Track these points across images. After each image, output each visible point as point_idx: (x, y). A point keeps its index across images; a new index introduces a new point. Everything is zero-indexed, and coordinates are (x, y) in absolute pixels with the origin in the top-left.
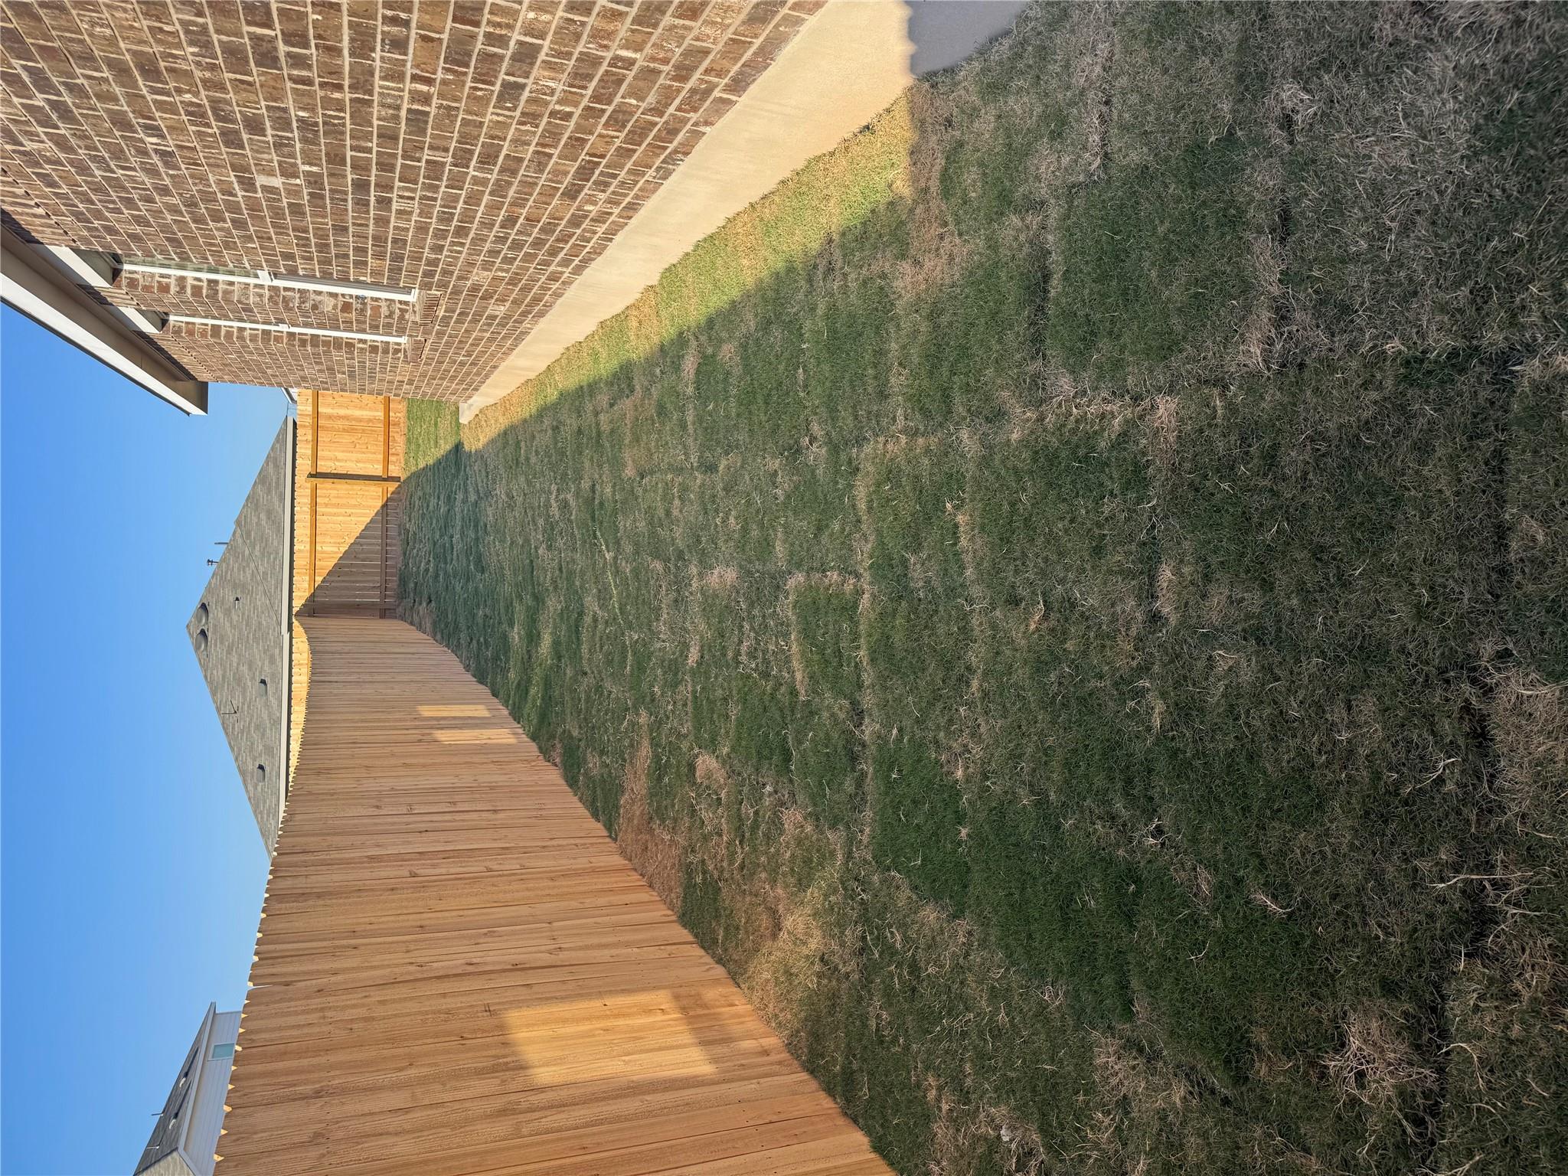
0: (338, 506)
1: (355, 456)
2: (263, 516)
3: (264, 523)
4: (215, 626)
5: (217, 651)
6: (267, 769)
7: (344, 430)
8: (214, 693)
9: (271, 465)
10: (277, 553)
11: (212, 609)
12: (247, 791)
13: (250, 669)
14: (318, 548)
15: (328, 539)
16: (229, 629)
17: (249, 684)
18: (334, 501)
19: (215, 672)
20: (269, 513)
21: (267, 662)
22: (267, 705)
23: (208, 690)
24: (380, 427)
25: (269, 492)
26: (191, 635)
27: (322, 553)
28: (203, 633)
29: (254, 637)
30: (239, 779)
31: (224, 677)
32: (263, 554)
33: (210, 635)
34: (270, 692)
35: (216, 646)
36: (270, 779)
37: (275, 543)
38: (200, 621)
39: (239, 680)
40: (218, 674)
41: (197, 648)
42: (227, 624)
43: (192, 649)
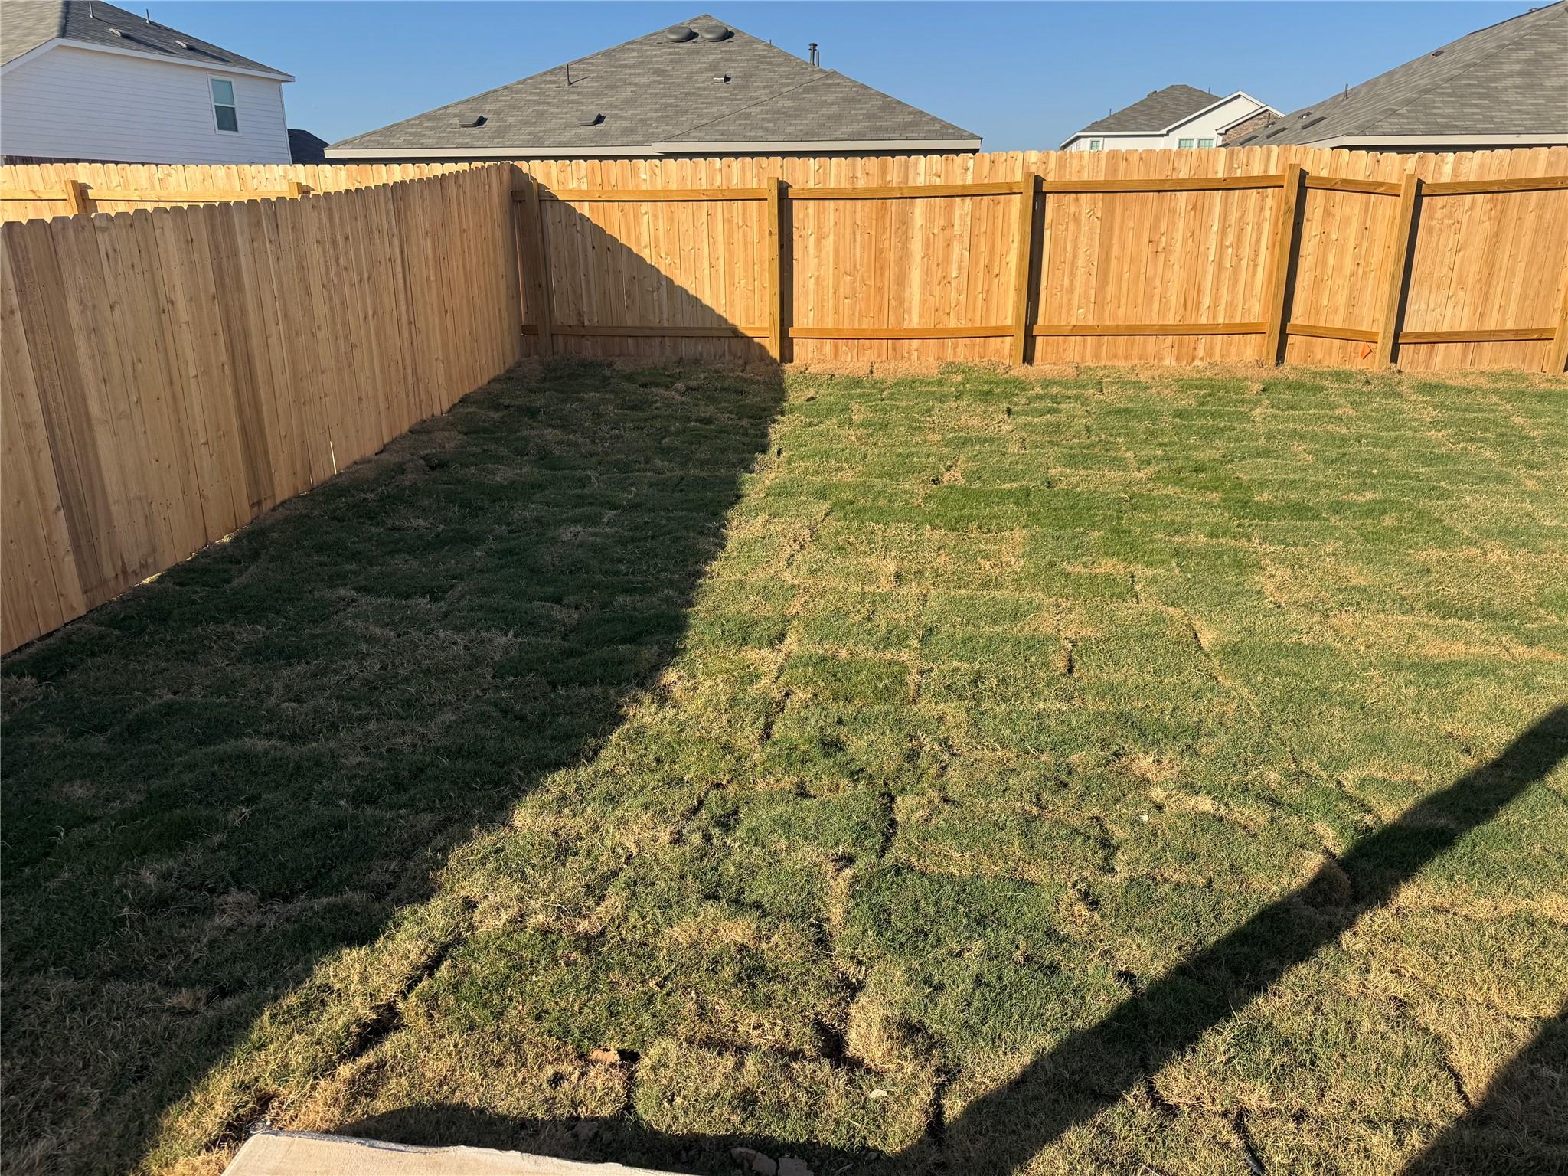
0: (729, 243)
1: (828, 271)
2: (835, 109)
3: (824, 111)
4: (698, 52)
5: (662, 56)
6: (477, 131)
7: (879, 253)
8: (607, 54)
9: (909, 118)
10: (773, 133)
11: (725, 46)
12: (456, 104)
13: (627, 101)
14: (644, 207)
15: (662, 225)
16: (688, 70)
17: (604, 101)
18: (738, 236)
19: (635, 54)
20: (837, 119)
21: (626, 124)
22: (568, 126)
23: (612, 47)
24: (888, 323)
25: (869, 117)
26: (692, 22)
27: (637, 216)
28: (692, 36)
29: (667, 105)
30: (477, 94)
31: (625, 66)
32: (778, 112)
33: (689, 45)
34: (583, 130)
35: (670, 54)
36: (462, 135)
37: (790, 129)
38: (708, 31)
39: (613, 87)
40: (631, 58)
41: (672, 30)
42: (695, 68)
43: (675, 23)
